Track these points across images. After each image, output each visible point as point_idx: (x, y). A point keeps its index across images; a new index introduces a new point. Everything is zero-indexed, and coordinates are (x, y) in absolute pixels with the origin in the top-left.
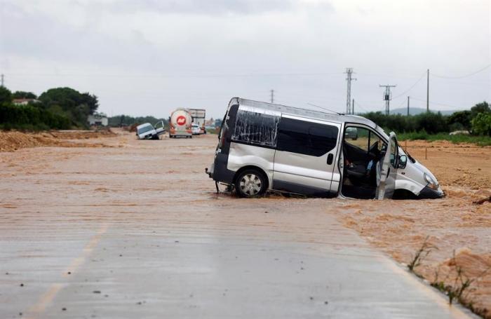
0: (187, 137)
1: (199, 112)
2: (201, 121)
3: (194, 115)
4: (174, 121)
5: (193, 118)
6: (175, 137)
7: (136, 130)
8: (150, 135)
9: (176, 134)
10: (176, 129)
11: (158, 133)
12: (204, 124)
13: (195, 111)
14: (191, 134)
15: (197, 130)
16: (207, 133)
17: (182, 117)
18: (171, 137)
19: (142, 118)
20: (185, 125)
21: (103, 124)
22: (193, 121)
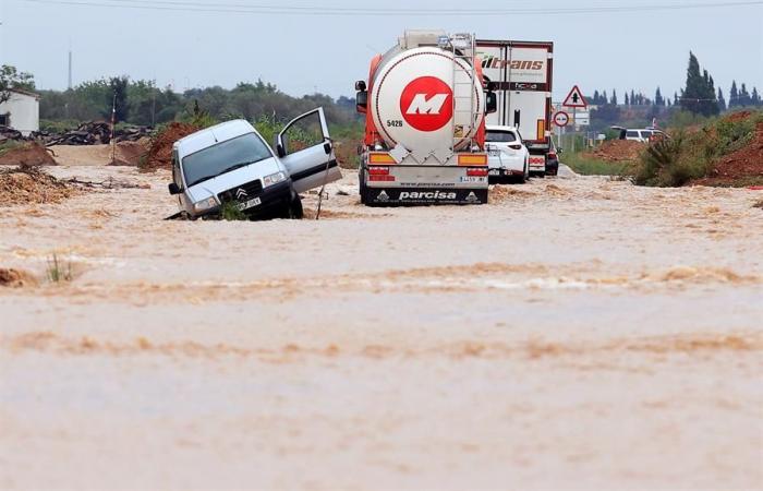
0: (462, 197)
1: (517, 54)
2: (531, 106)
3: (495, 75)
4: (386, 105)
5: (490, 86)
6: (394, 198)
7: (171, 162)
8: (253, 188)
9: (400, 179)
10: (397, 154)
11: (296, 177)
12: (547, 123)
13: (495, 52)
14: (480, 182)
15: (510, 158)
16: (563, 169)
17: (429, 86)
18: (369, 197)
19: (215, 92)
20: (448, 128)
21: (14, 124)
22: (491, 107)
